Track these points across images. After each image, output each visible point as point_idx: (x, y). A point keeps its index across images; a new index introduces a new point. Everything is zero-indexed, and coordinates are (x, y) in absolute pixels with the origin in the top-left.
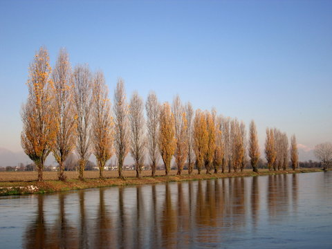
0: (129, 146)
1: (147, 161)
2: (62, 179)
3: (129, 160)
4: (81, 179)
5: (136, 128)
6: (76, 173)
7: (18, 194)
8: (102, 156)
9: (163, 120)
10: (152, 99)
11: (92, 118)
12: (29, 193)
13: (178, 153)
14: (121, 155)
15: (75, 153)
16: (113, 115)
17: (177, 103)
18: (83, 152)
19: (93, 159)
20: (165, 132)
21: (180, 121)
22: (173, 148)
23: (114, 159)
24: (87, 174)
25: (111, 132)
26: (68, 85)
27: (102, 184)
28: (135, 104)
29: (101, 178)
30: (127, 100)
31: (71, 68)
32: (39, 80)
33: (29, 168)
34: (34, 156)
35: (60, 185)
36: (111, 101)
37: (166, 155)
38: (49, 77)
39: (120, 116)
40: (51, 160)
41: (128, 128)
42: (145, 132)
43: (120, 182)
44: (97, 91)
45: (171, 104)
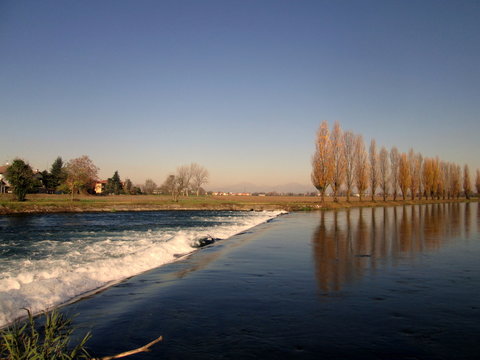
0: (379, 181)
1: (391, 192)
2: (336, 201)
3: (379, 190)
4: (348, 201)
5: (384, 170)
6: (344, 198)
7: (309, 210)
8: (361, 188)
9: (402, 164)
10: (394, 151)
11: (355, 164)
12: (316, 210)
13: (412, 186)
14: (374, 187)
15: (343, 187)
16: (368, 162)
17: (411, 154)
18: (349, 185)
19: (355, 190)
20: (403, 172)
21: (414, 166)
22: (408, 182)
23: (369, 190)
24: (351, 199)
25: (367, 172)
26: (339, 144)
27: (361, 205)
28: (383, 153)
29: (361, 201)
30: (378, 151)
31: (342, 132)
32: (322, 141)
33: (313, 195)
34: (319, 187)
35: (334, 205)
36: (367, 152)
37: (403, 187)
38: (328, 138)
39: (373, 162)
40: (329, 190)
41: (378, 170)
42: (389, 172)
43: (373, 204)
44: (358, 146)
45: (407, 154)
